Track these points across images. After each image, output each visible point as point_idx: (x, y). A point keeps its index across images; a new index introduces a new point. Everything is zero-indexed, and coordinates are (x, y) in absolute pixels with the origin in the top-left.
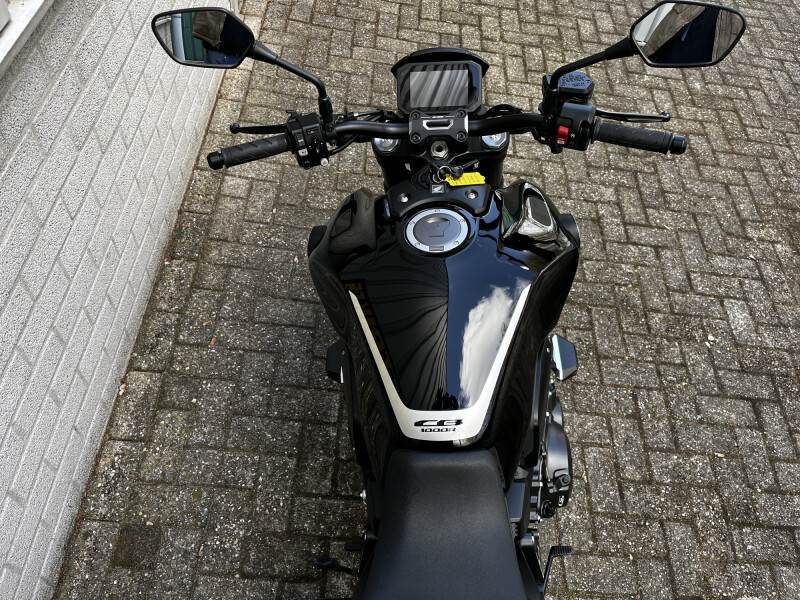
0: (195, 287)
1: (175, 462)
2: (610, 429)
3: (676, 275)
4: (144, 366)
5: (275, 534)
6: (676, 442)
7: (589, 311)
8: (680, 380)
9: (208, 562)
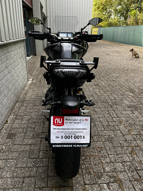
0: (21, 106)
1: (19, 126)
2: (104, 116)
3: (112, 98)
4: (12, 115)
5: (39, 133)
6: (118, 116)
7: (97, 103)
8: (117, 109)
9: (26, 137)
